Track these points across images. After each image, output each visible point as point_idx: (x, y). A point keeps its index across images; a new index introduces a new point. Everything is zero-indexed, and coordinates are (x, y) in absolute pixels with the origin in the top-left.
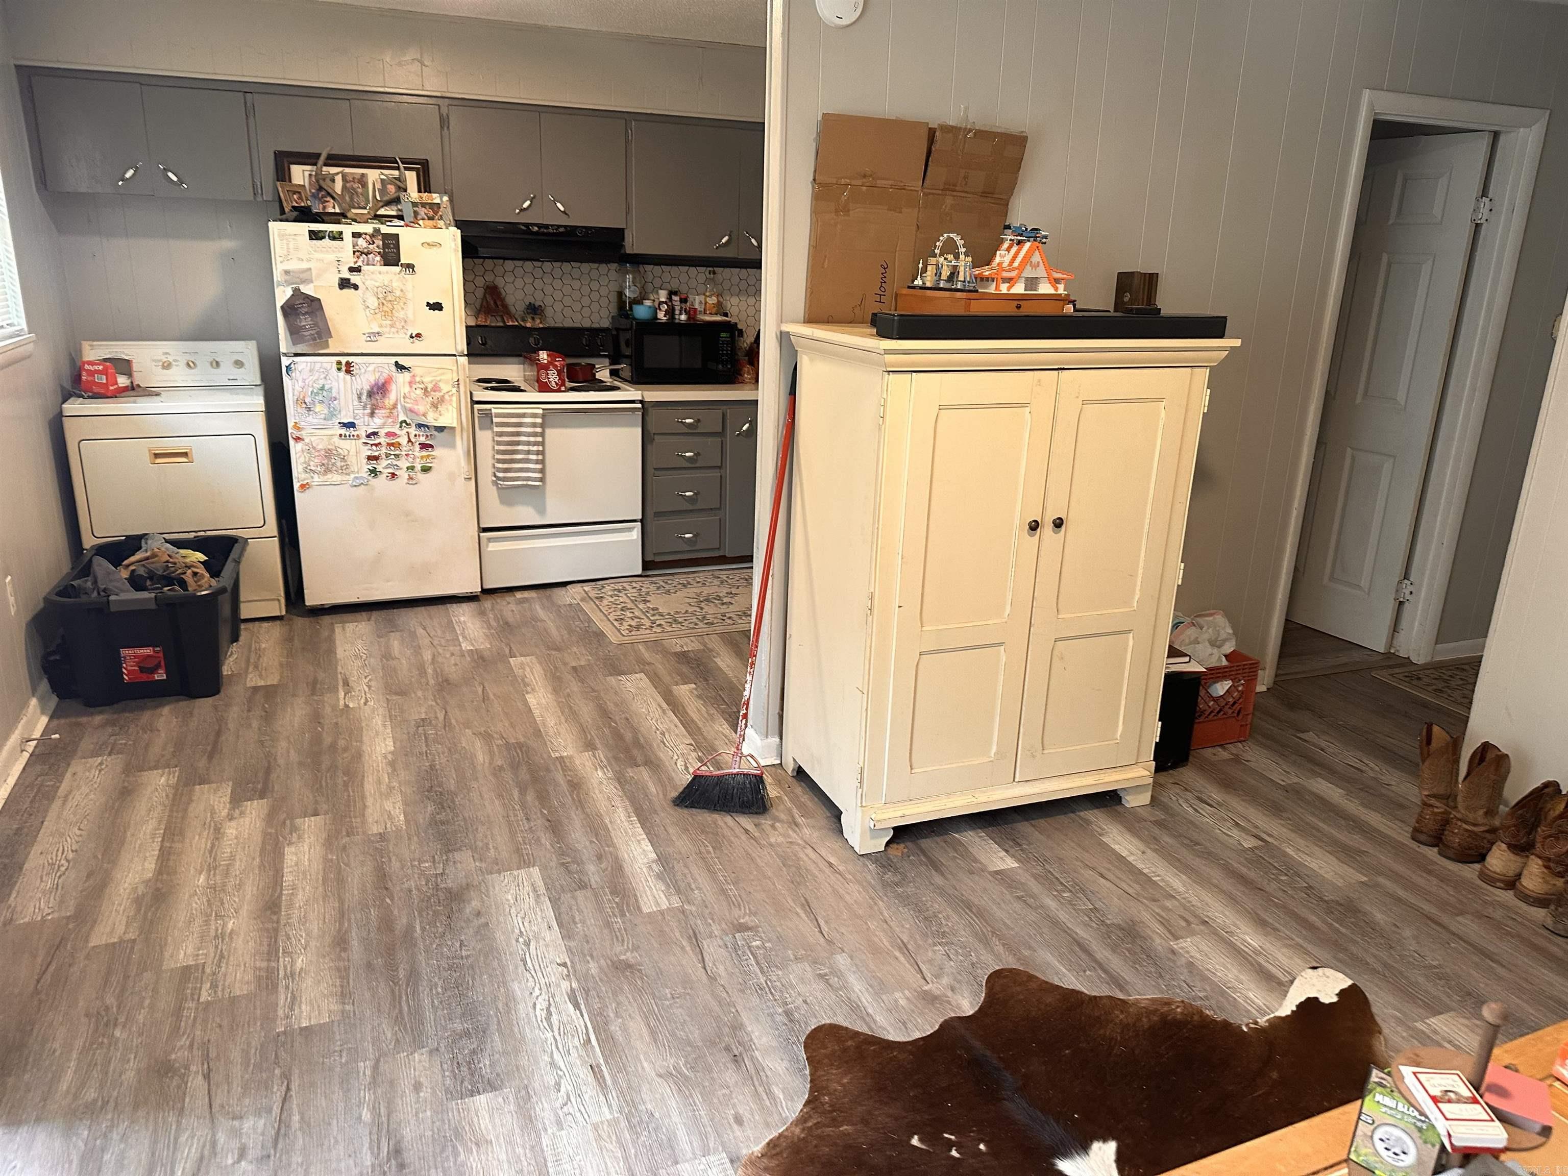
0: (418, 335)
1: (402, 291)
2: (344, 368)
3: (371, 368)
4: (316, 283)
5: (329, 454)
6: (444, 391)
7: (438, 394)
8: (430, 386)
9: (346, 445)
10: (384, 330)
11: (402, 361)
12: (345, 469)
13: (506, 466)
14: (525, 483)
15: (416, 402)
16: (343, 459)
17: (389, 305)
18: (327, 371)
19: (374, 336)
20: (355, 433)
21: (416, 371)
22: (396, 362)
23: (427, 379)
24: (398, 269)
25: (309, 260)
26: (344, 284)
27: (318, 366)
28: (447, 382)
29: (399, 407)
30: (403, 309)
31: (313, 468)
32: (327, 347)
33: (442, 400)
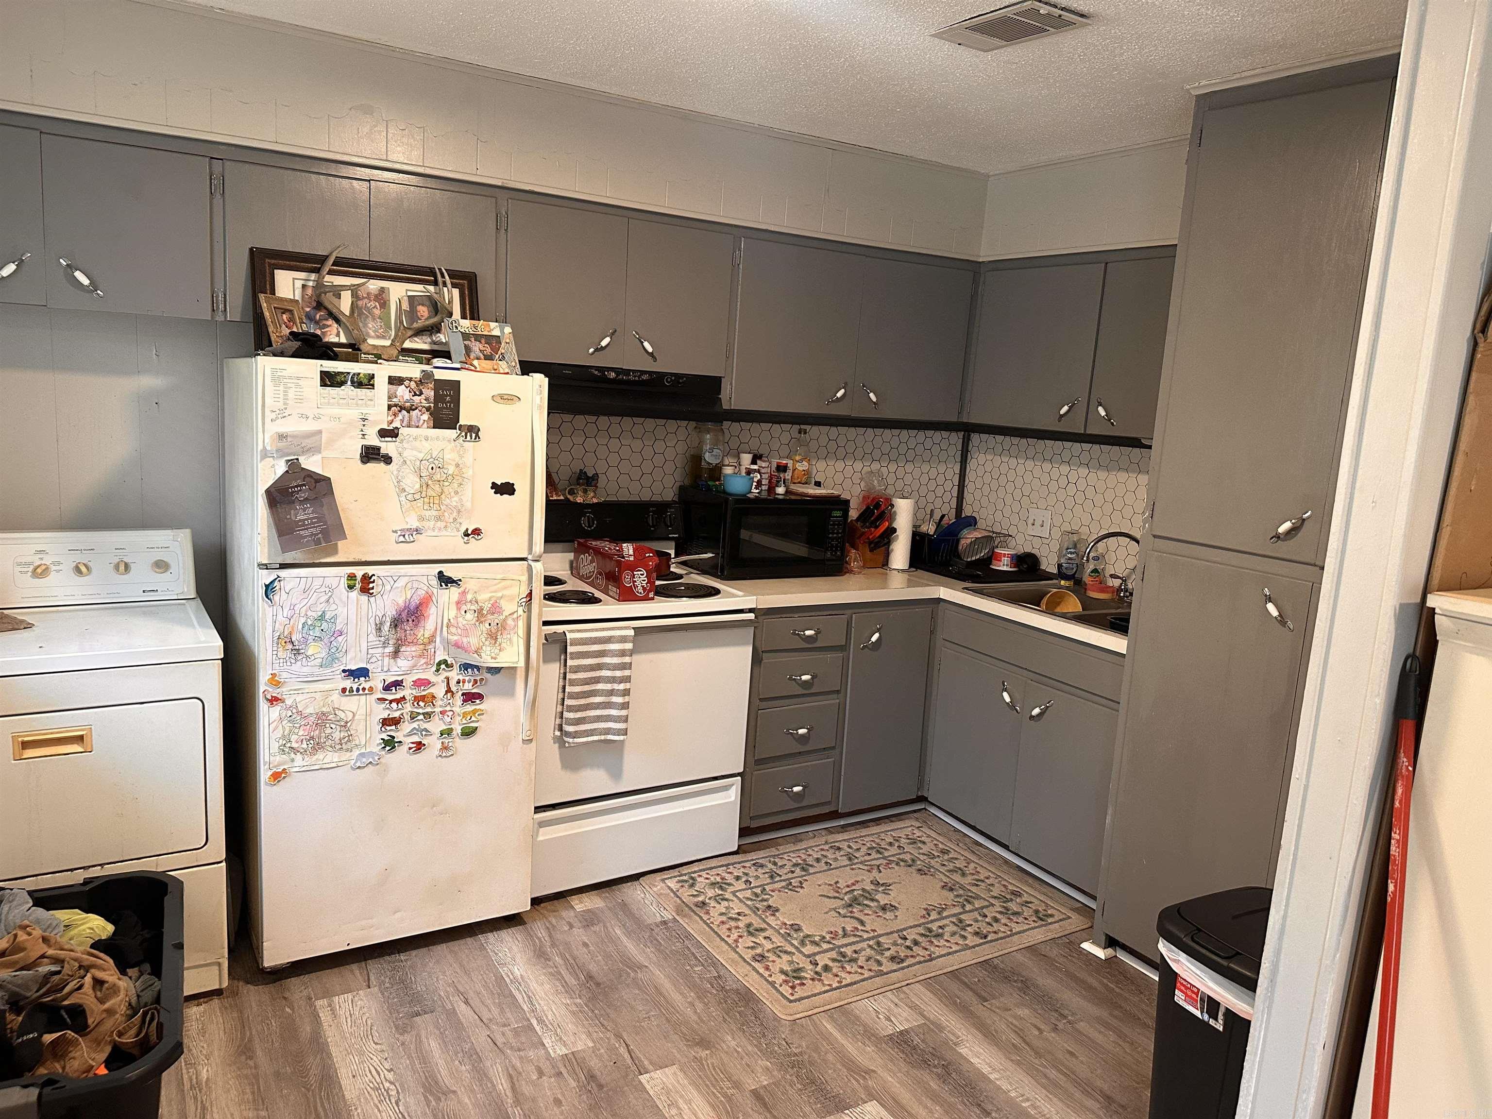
0: (477, 532)
1: (457, 465)
2: (358, 586)
3: (401, 583)
4: (325, 453)
5: (322, 720)
6: (506, 613)
7: (496, 619)
8: (487, 606)
9: (352, 704)
10: (426, 524)
11: (450, 570)
12: (344, 744)
13: (579, 715)
14: (603, 737)
15: (466, 632)
16: (345, 726)
17: (437, 488)
18: (332, 590)
19: (409, 535)
20: (367, 686)
21: (469, 585)
22: (440, 573)
23: (483, 597)
24: (452, 433)
25: (317, 418)
26: (370, 454)
27: (317, 583)
28: (511, 599)
29: (438, 639)
30: (456, 493)
31: (294, 745)
32: (335, 551)
33: (502, 627)
